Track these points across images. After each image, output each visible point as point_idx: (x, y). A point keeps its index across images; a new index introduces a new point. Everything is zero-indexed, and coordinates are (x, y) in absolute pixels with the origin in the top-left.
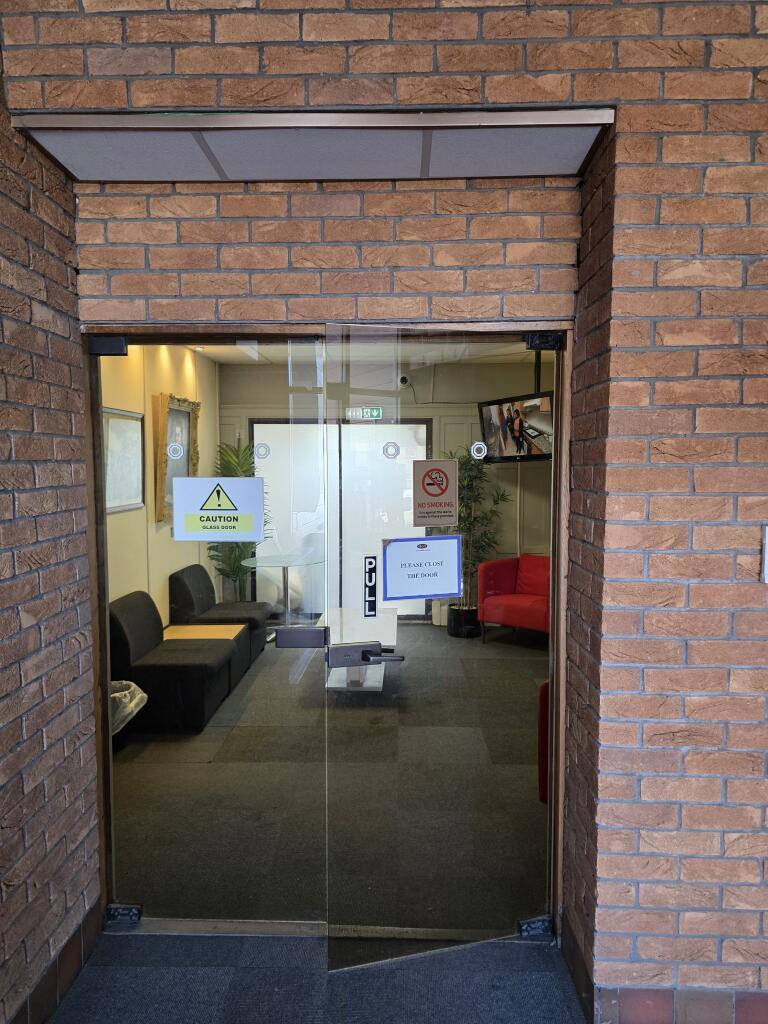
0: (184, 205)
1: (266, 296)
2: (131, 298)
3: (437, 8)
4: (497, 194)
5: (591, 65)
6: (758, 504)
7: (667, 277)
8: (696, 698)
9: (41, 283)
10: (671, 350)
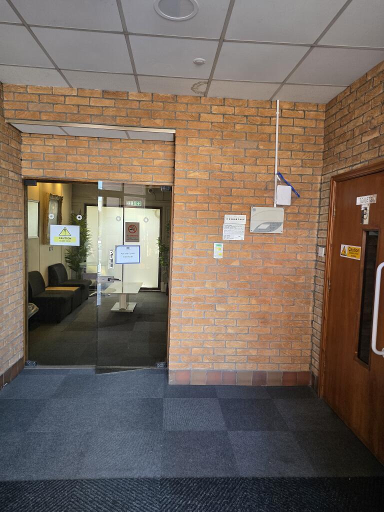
0: (56, 142)
1: (81, 171)
2: (39, 169)
3: (128, 99)
4: (151, 145)
5: (169, 118)
6: (213, 237)
7: (190, 175)
8: (197, 289)
9: (12, 165)
10: (190, 195)
